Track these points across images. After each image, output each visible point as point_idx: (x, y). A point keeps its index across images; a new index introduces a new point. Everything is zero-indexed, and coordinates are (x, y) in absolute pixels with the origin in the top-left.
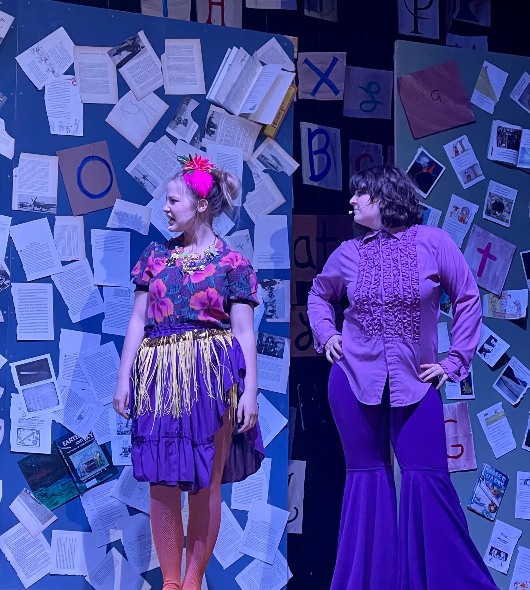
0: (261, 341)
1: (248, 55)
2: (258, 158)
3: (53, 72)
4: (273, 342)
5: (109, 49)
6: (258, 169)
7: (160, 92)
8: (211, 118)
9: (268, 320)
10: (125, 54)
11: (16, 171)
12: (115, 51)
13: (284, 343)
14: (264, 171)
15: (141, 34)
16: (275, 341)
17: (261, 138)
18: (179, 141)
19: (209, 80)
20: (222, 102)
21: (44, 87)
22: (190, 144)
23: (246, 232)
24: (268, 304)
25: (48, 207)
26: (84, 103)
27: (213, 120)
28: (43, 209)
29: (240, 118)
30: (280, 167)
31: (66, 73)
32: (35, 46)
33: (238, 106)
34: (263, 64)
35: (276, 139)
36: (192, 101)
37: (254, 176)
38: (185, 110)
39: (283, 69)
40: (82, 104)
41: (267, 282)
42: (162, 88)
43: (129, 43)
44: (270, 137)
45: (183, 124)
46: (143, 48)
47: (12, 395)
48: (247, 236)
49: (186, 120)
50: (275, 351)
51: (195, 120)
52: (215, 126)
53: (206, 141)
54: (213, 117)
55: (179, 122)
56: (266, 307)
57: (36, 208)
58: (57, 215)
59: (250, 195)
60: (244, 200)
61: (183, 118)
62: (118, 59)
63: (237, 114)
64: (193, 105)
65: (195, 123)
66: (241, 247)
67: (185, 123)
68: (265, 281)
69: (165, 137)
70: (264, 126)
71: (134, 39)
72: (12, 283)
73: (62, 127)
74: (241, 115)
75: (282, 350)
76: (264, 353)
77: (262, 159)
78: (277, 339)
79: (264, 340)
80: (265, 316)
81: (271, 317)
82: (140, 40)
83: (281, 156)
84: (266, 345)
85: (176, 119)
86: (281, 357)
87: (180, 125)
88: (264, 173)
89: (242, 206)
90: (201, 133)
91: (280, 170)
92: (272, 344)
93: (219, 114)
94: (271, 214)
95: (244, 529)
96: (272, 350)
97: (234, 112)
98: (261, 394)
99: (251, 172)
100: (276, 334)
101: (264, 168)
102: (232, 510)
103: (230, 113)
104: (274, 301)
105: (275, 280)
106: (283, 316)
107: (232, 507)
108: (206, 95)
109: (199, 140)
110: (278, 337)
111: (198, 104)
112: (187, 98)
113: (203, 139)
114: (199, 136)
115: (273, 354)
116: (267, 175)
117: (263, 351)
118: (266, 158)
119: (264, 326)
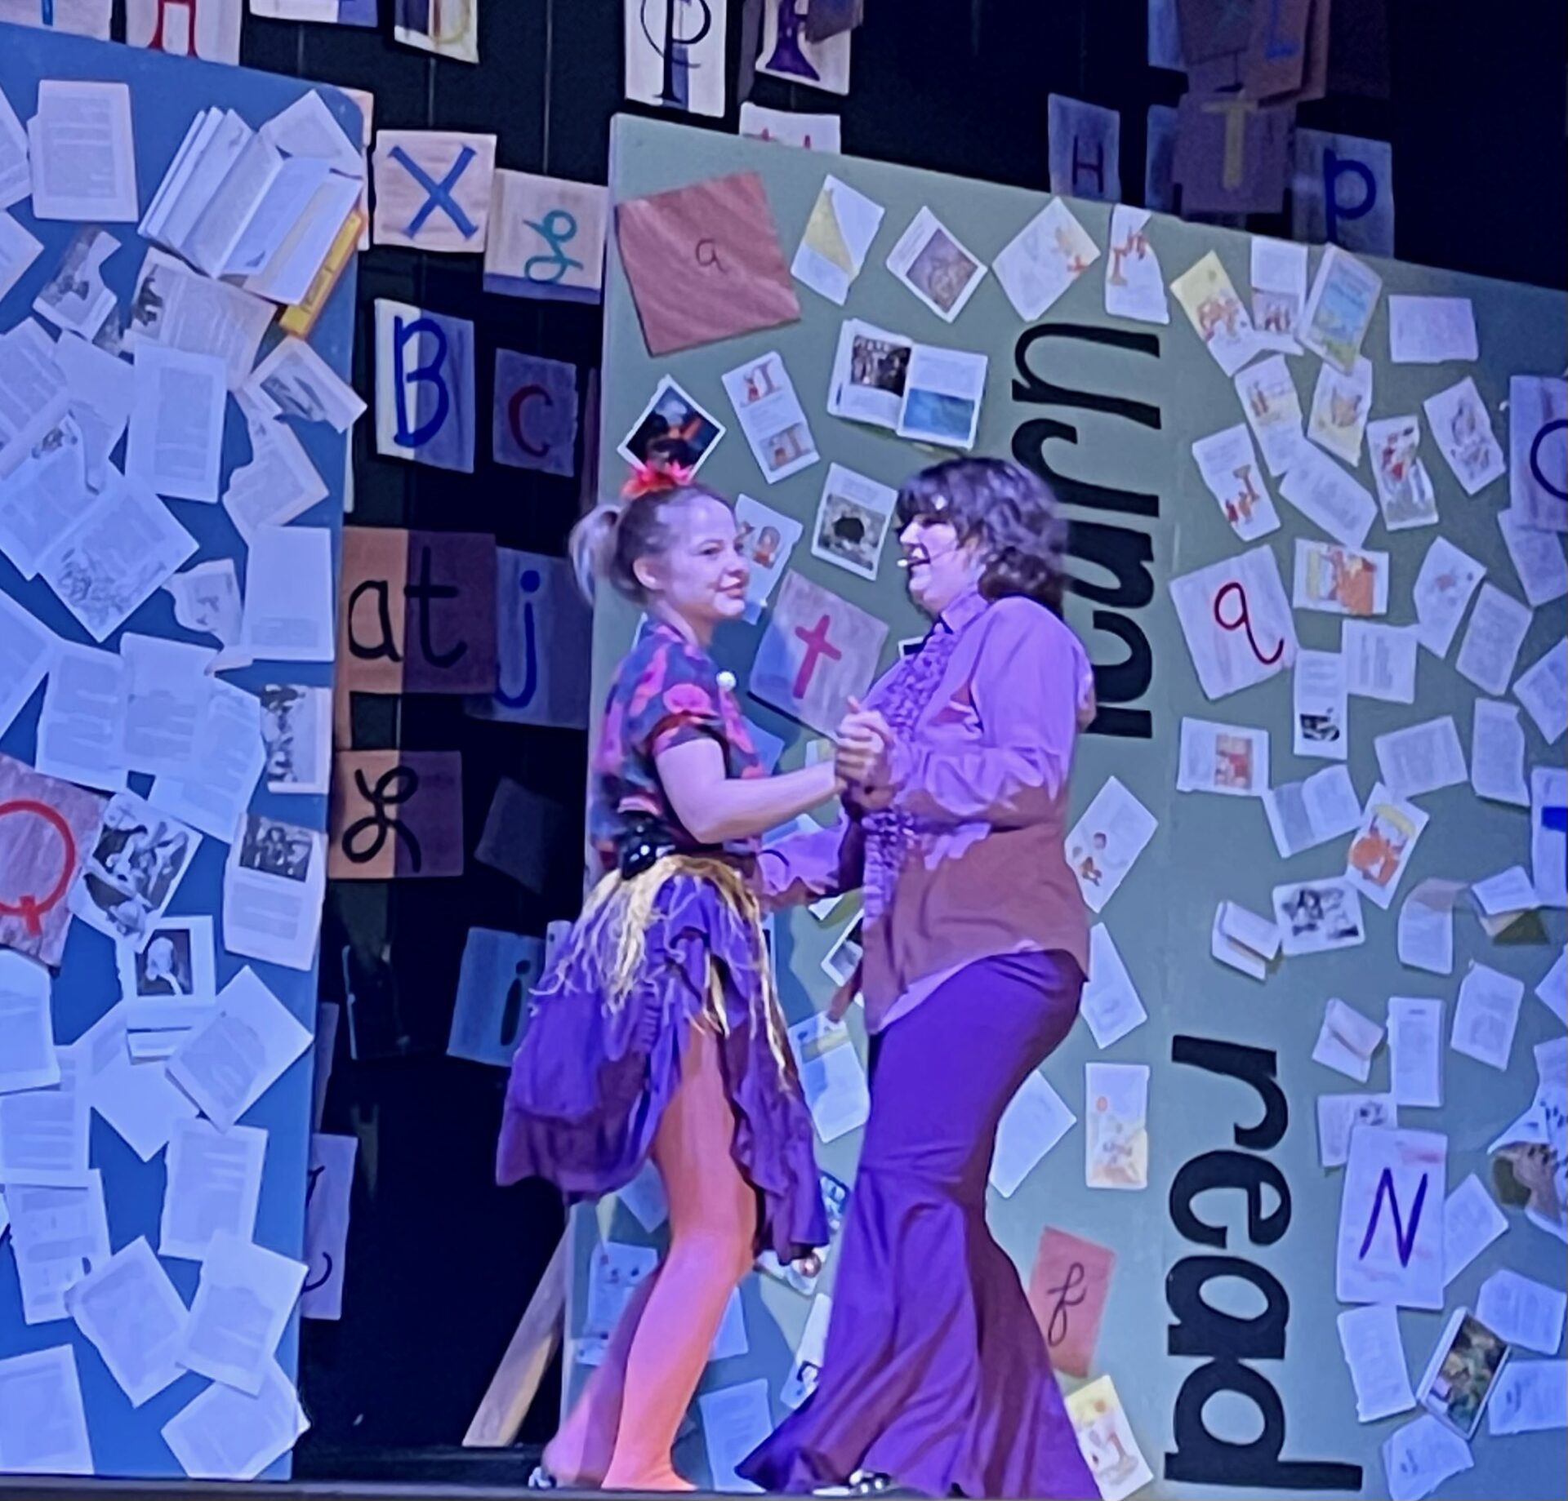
0: (254, 837)
1: (248, 131)
2: (263, 386)
4: (282, 839)
6: (262, 412)
7: (22, 211)
8: (147, 281)
9: (274, 786)
13: (309, 845)
14: (279, 418)
16: (288, 838)
17: (275, 334)
18: (65, 336)
19: (148, 185)
20: (177, 244)
22: (94, 342)
23: (227, 566)
24: (275, 747)
27: (153, 287)
29: (223, 284)
30: (317, 408)
33: (219, 255)
34: (285, 155)
35: (310, 338)
36: (104, 235)
37: (252, 430)
38: (84, 258)
39: (334, 171)
41: (273, 693)
42: (29, 201)
44: (295, 334)
45: (77, 292)
48: (228, 577)
49: (86, 285)
50: (287, 865)
51: (108, 284)
52: (157, 301)
53: (132, 339)
54: (153, 280)
55: (67, 287)
56: (269, 754)
59: (238, 476)
60: (224, 487)
61: (78, 278)
63: (215, 271)
64: (106, 245)
65: (107, 292)
66: (213, 602)
67: (84, 290)
68: (270, 688)
69: (30, 320)
70: (282, 308)
74: (224, 278)
75: (306, 861)
76: (261, 868)
77: (272, 387)
78: (293, 832)
79: (261, 834)
80: (266, 776)
81: (280, 778)
83: (321, 384)
84: (266, 849)
85: (60, 279)
86: (302, 878)
87: (71, 295)
88: (277, 423)
89: (220, 503)
90: (123, 316)
91: (317, 416)
92: (279, 847)
93: (172, 273)
94: (292, 523)
95: (188, 1306)
96: (281, 862)
97: (207, 269)
98: (247, 969)
99: (244, 420)
100: (292, 821)
101: (279, 411)
102: (163, 1260)
103: (198, 271)
104: (289, 741)
105: (295, 687)
106: (312, 780)
107: (162, 1251)
108: (138, 224)
109: (116, 334)
110: (296, 829)
111: (117, 245)
112: (90, 230)
113: (127, 332)
114: (117, 323)
115: (281, 871)
116: (286, 428)
117: (257, 862)
118: (283, 387)
119: (262, 802)
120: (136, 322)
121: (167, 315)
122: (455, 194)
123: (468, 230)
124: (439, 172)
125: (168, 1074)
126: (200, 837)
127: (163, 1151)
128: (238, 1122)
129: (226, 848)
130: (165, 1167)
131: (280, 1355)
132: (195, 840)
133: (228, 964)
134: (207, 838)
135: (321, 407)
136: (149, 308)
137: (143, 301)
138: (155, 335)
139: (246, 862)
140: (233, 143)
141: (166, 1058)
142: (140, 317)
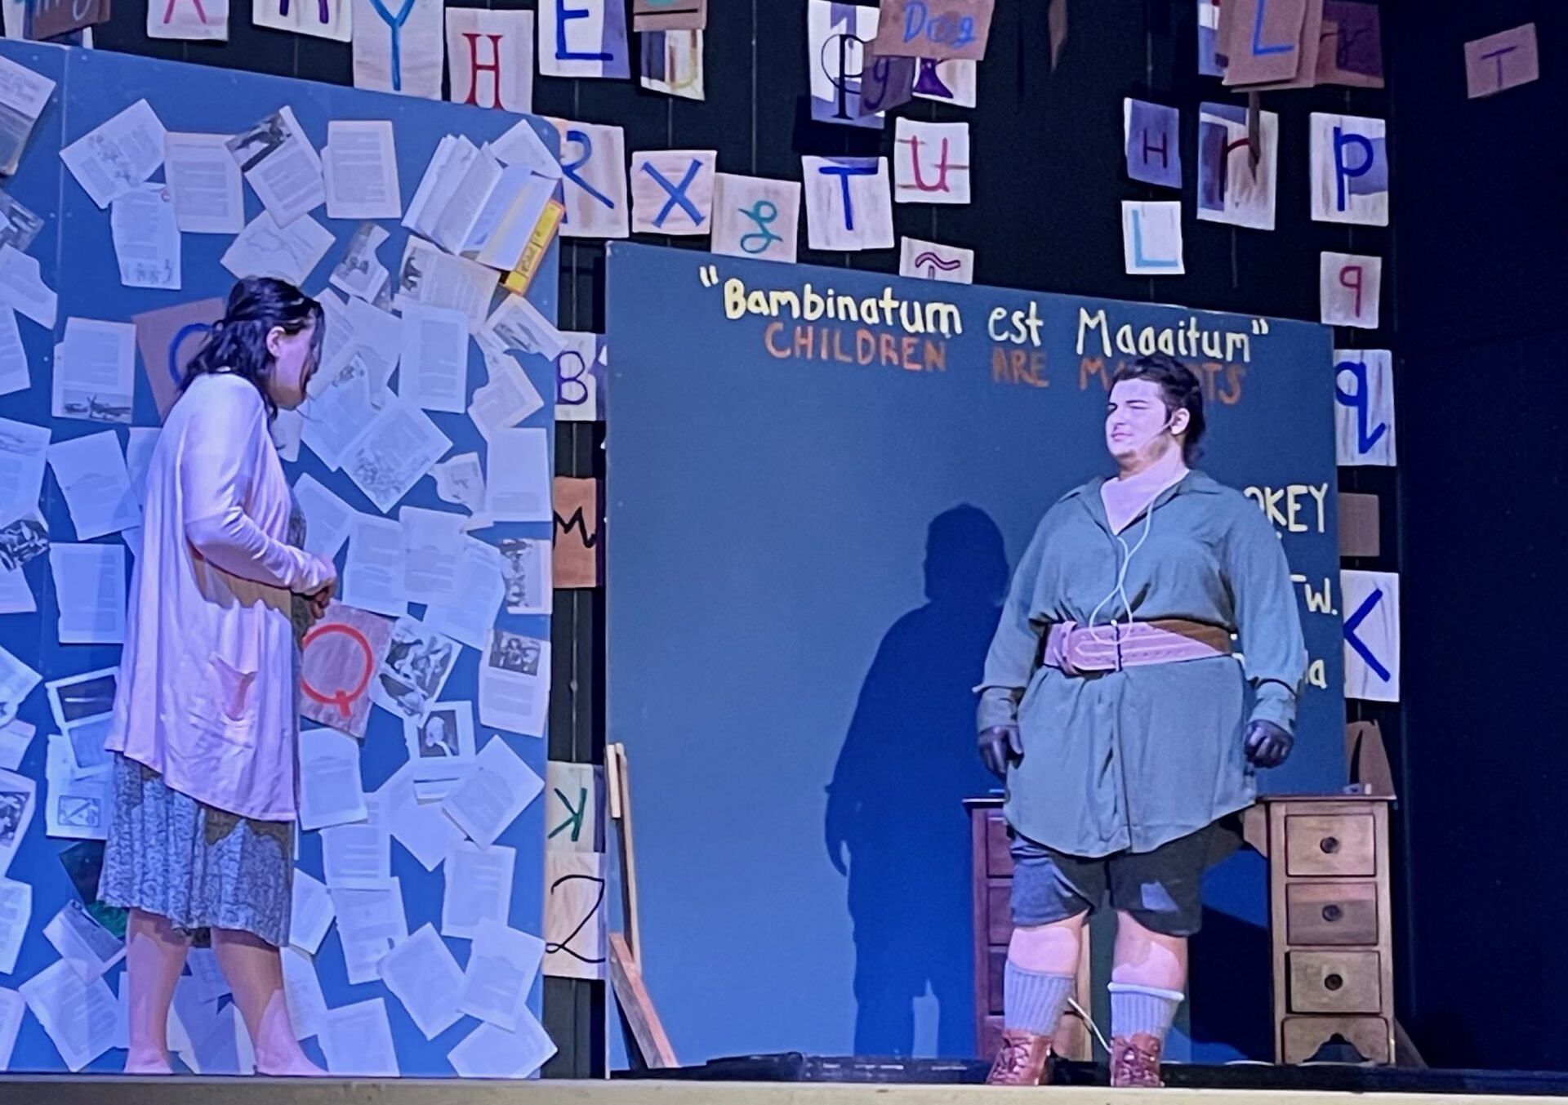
0: (499, 646)
1: (474, 149)
2: (495, 330)
3: (127, 177)
4: (519, 647)
5: (229, 138)
6: (494, 350)
7: (319, 213)
8: (410, 259)
9: (512, 610)
10: (257, 146)
11: (58, 349)
12: (239, 143)
13: (538, 650)
14: (507, 352)
15: (286, 112)
16: (524, 646)
17: (501, 293)
18: (352, 300)
19: (408, 190)
20: (429, 232)
21: (110, 205)
22: (374, 303)
23: (473, 457)
24: (512, 582)
25: (117, 412)
26: (183, 233)
27: (413, 263)
28: (109, 416)
29: (462, 259)
30: (533, 344)
31: (150, 180)
32: (95, 133)
33: (459, 240)
34: (504, 165)
35: (526, 296)
36: (377, 228)
37: (487, 361)
38: (363, 244)
39: (534, 173)
40: (179, 236)
41: (509, 544)
42: (324, 206)
43: (265, 127)
44: (518, 293)
45: (360, 268)
46: (289, 136)
47: (51, 737)
48: (474, 464)
49: (366, 263)
50: (523, 664)
51: (382, 263)
52: (416, 274)
53: (401, 300)
54: (413, 258)
55: (354, 265)
56: (508, 587)
57: (95, 414)
58: (133, 425)
59: (479, 394)
60: (469, 402)
61: (360, 259)
62: (245, 155)
63: (457, 253)
64: (380, 235)
65: (382, 268)
66: (464, 483)
67: (365, 267)
68: (506, 541)
69: (328, 290)
70: (505, 275)
71: (273, 121)
72: (52, 545)
73: (141, 274)
74: (463, 254)
75: (536, 661)
76: (503, 667)
77: (501, 330)
78: (526, 641)
79: (504, 643)
80: (506, 603)
81: (516, 604)
82: (283, 124)
83: (536, 326)
84: (508, 653)
85: (348, 261)
86: (534, 673)
87: (356, 271)
88: (506, 356)
89: (466, 413)
90: (393, 285)
91: (534, 350)
92: (518, 652)
93: (425, 252)
94: (518, 426)
95: (464, 970)
96: (519, 662)
97: (450, 249)
98: (497, 737)
99: (482, 354)
100: (525, 634)
101: (507, 347)
102: (444, 938)
103: (444, 250)
104: (522, 578)
105: (525, 540)
106: (538, 604)
107: (444, 932)
108: (401, 220)
109: (389, 298)
110: (529, 639)
111: (386, 235)
112: (368, 225)
113: (396, 295)
114: (389, 289)
115: (519, 669)
116: (512, 358)
117: (502, 662)
118: (509, 330)
119: (504, 621)
120: (403, 289)
121: (424, 283)
122: (689, 194)
123: (698, 219)
124: (676, 179)
125: (444, 811)
126: (461, 646)
127: (442, 865)
128: (495, 843)
129: (479, 653)
130: (443, 875)
131: (530, 1003)
132: (457, 648)
133: (483, 734)
134: (466, 648)
135: (537, 343)
136: (411, 278)
137: (406, 275)
138: (417, 297)
139: (493, 663)
140: (466, 158)
141: (440, 800)
142: (405, 285)
